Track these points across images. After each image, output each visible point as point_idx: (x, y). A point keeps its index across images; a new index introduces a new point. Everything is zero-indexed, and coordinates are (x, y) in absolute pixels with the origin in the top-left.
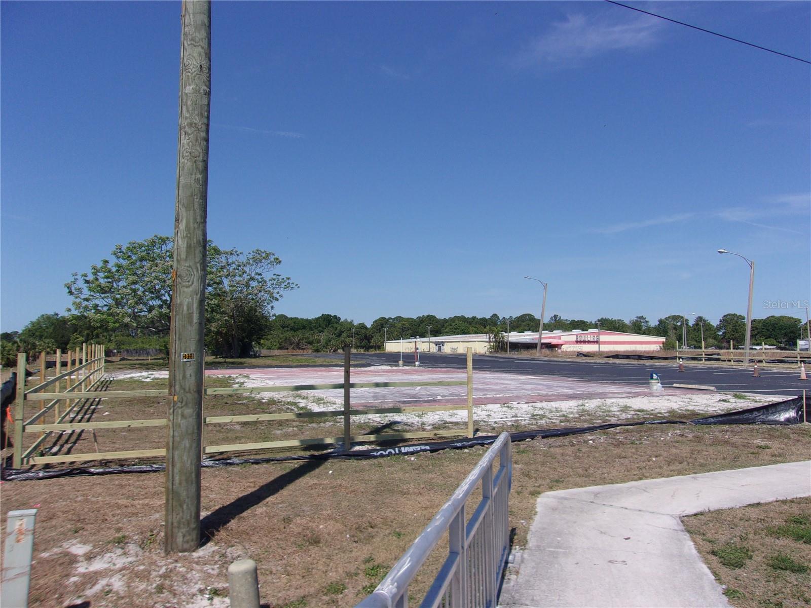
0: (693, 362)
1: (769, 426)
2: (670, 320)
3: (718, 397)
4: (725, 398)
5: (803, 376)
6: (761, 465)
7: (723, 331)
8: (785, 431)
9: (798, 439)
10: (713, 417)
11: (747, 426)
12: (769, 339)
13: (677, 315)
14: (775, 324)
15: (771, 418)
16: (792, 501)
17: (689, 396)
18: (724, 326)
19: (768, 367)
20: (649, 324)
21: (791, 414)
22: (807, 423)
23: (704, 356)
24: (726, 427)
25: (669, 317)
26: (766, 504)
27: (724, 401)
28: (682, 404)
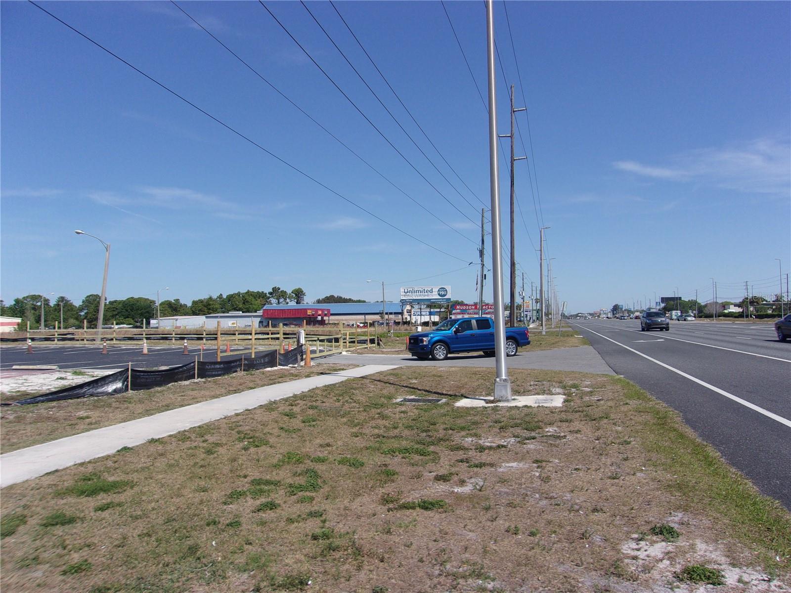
0: (46, 342)
1: (96, 398)
2: (28, 300)
3: (58, 375)
4: (63, 375)
5: (145, 351)
6: (74, 434)
7: (85, 311)
8: (110, 401)
9: (117, 406)
10: (42, 396)
11: (76, 400)
12: (127, 319)
13: (37, 294)
14: (133, 304)
15: (100, 390)
16: (90, 462)
17: (25, 377)
18: (87, 306)
19: (117, 344)
20: (4, 303)
21: (119, 385)
22: (131, 391)
23: (56, 336)
24: (54, 404)
25: (27, 297)
26: (62, 470)
27: (62, 378)
28: (15, 385)
